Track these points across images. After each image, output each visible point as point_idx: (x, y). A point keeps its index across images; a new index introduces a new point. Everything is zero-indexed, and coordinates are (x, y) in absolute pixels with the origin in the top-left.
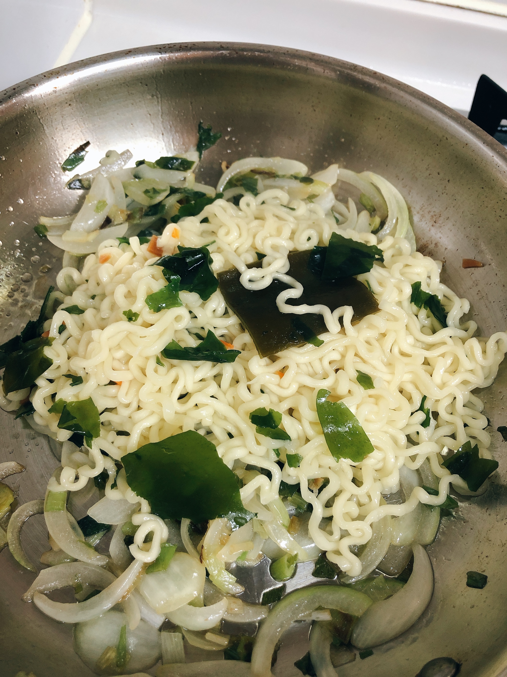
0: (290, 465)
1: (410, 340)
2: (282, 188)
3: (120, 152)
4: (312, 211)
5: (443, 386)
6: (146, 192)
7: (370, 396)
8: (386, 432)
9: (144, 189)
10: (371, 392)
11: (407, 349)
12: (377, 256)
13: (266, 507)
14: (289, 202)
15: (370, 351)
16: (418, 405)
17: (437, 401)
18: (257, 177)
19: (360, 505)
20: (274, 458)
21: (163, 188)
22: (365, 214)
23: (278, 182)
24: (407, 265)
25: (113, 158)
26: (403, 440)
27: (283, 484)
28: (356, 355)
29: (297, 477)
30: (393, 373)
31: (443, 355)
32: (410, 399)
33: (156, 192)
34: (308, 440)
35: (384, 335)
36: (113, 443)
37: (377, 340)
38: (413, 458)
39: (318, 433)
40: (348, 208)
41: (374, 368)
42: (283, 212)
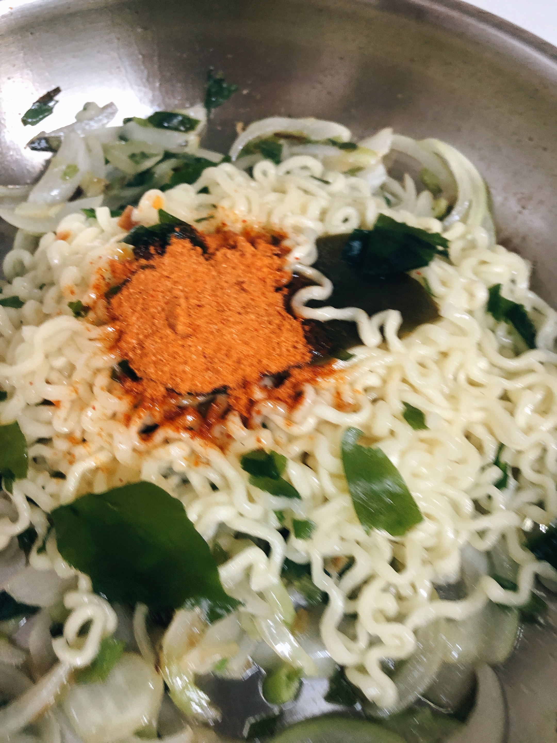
0: (298, 535)
1: (483, 364)
2: (315, 156)
3: (101, 105)
4: (353, 188)
5: (529, 430)
6: (133, 156)
7: (422, 441)
8: (443, 494)
9: (130, 153)
10: (423, 434)
11: (477, 376)
12: (440, 248)
13: (261, 595)
14: (324, 174)
15: (424, 375)
16: (491, 456)
17: (519, 452)
18: (282, 142)
19: (400, 598)
20: (275, 523)
21: (154, 152)
22: (426, 196)
23: (311, 148)
24: (484, 263)
25: (91, 112)
26: (468, 507)
27: (287, 562)
28: (404, 381)
29: (308, 554)
30: (456, 410)
31: (530, 388)
32: (480, 448)
33: (144, 156)
34: (326, 500)
35: (444, 355)
36: (43, 488)
37: (437, 362)
38: (482, 534)
39: (342, 491)
40: (404, 187)
41: (430, 400)
42: (313, 186)
